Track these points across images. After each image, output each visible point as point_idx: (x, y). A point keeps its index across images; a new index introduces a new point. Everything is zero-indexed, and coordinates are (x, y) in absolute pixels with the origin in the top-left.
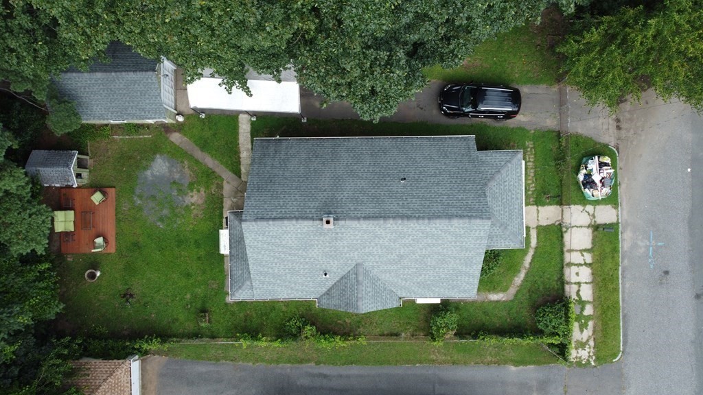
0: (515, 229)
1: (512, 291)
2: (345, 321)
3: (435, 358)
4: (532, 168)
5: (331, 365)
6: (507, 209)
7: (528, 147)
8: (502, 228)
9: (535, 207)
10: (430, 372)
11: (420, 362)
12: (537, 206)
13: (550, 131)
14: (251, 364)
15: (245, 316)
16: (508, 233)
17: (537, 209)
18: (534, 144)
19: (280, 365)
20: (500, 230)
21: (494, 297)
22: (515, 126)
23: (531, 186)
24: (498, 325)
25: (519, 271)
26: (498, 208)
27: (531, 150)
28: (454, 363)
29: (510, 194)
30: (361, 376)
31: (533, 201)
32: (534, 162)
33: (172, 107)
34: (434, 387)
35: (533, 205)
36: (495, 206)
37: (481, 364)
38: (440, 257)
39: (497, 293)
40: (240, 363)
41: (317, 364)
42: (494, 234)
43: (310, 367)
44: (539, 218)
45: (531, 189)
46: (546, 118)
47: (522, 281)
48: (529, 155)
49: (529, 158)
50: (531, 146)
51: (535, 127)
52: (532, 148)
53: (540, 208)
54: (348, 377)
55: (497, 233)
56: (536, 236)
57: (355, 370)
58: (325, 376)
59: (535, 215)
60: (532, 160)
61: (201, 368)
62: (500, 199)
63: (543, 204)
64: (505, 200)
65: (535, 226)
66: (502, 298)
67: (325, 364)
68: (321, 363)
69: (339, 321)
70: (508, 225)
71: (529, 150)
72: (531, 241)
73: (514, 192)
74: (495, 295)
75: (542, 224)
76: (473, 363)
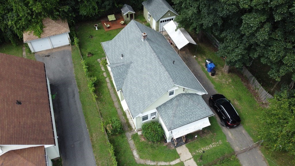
0: (175, 122)
1: (142, 161)
2: (101, 96)
3: (94, 136)
4: (210, 148)
5: (79, 97)
6: (183, 114)
7: (219, 142)
8: (173, 115)
9: (191, 157)
10: (85, 136)
11: (90, 131)
12: (193, 158)
13: (233, 150)
14: (74, 72)
15: (94, 65)
16: (172, 119)
17: (191, 158)
18: (222, 144)
19: (76, 81)
20: (171, 114)
21: (135, 153)
22: (224, 133)
23: (201, 151)
24: (120, 160)
25: (154, 161)
26: (181, 109)
27: (218, 144)
28: (93, 146)
29: (191, 113)
30: (77, 109)
31: (194, 154)
32: (213, 147)
33: (160, 30)
34: (77, 141)
35: (192, 155)
36: (182, 107)
37: (96, 160)
38: (147, 85)
39: (138, 154)
40: (74, 69)
41: (79, 92)
42: (168, 113)
43: (77, 90)
44: (187, 161)
45: (199, 151)
46: (237, 146)
47: (149, 165)
48: (215, 144)
49: (214, 145)
50: (220, 143)
51: (230, 142)
52: (219, 144)
53: (192, 159)
54: (76, 104)
55: (169, 114)
56: (177, 163)
57: (79, 106)
58: (74, 96)
59: (187, 158)
60: (214, 146)
61: (69, 59)
62: (186, 108)
63: (195, 160)
64: (187, 112)
65: (182, 160)
66: (136, 158)
67: (80, 94)
68: (80, 93)
69: (100, 94)
70: (176, 118)
71: (218, 143)
72: (173, 161)
73: (193, 116)
74: (136, 153)
75: (185, 164)
76: (95, 155)
